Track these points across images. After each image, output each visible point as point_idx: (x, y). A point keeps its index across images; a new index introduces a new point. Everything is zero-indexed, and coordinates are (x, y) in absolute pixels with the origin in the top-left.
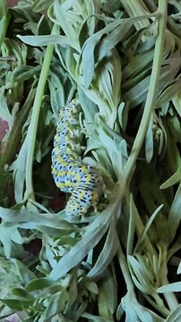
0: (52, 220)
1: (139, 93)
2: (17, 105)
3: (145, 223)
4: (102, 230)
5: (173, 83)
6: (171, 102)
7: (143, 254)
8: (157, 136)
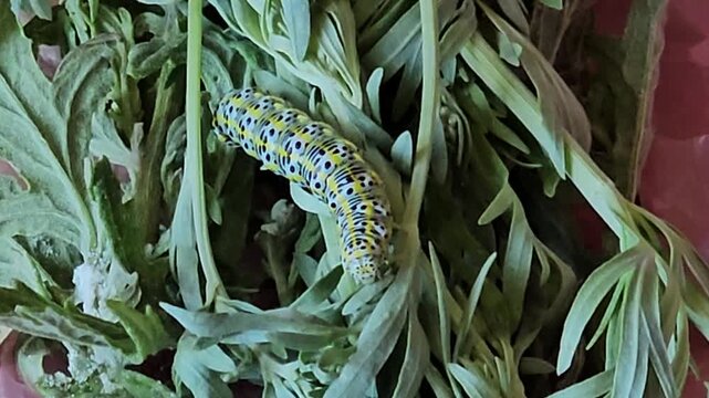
0: (292, 321)
1: (393, 49)
2: (138, 127)
3: (463, 306)
4: (395, 324)
5: (457, 18)
6: (459, 57)
7: (472, 359)
8: (451, 129)
